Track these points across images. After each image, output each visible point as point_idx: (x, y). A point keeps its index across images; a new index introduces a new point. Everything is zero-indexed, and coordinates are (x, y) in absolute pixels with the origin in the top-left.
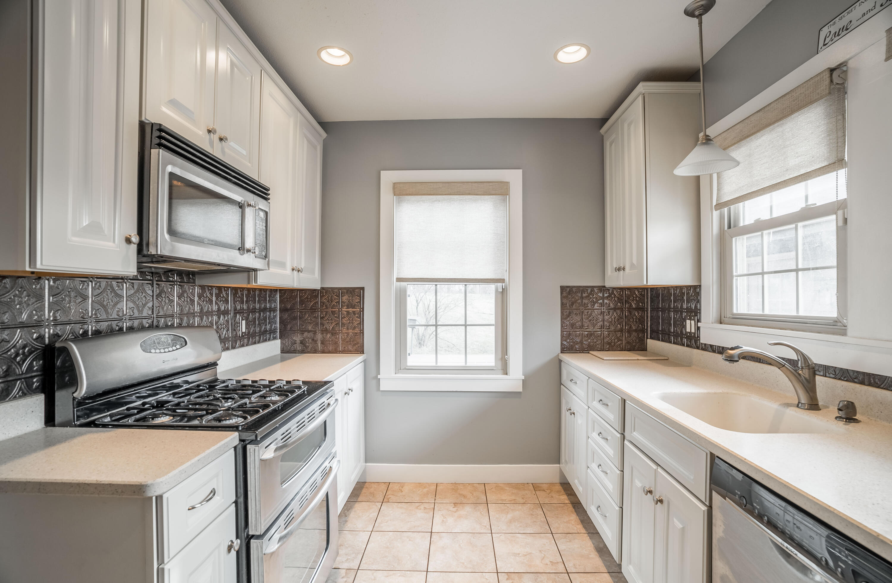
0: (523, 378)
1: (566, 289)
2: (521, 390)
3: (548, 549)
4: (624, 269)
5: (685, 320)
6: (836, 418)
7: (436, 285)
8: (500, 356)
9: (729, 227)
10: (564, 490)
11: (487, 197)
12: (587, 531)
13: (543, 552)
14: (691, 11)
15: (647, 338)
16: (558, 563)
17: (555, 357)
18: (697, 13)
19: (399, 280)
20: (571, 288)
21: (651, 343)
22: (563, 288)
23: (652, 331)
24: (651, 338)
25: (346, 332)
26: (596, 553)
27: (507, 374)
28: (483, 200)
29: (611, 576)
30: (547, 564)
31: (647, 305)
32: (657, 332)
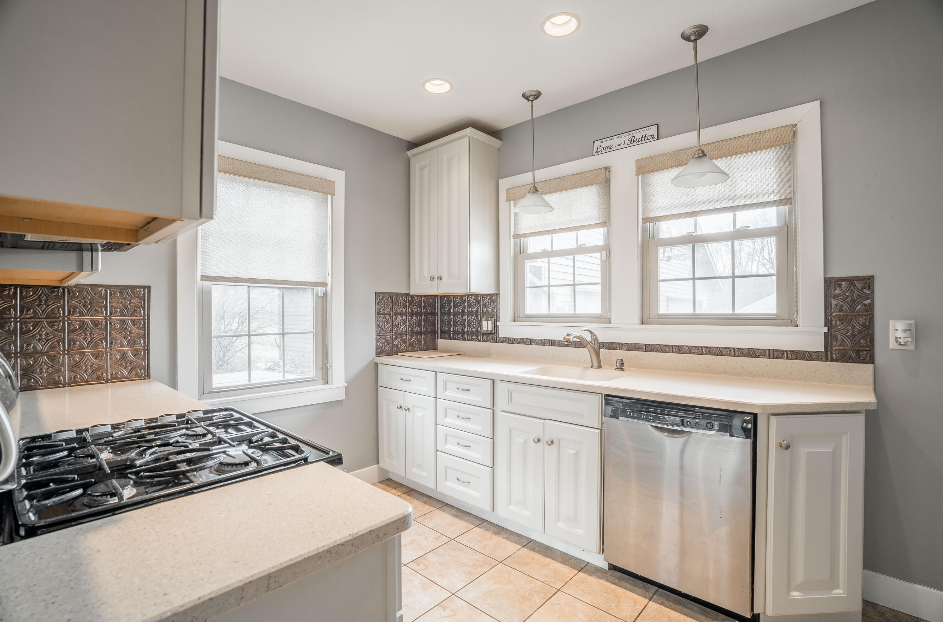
0: (346, 385)
1: (380, 295)
2: (343, 398)
3: (423, 531)
4: (440, 278)
5: (481, 321)
6: (615, 369)
7: (249, 287)
8: (320, 365)
9: (520, 253)
10: (388, 486)
11: (310, 192)
12: (435, 508)
13: (422, 535)
14: (527, 96)
15: (438, 339)
16: (439, 536)
17: (372, 360)
18: (530, 98)
19: (205, 278)
20: (384, 294)
21: (441, 342)
22: (378, 294)
23: (443, 332)
24: (441, 338)
25: (119, 350)
26: (457, 519)
27: (327, 383)
28: (306, 195)
29: (480, 528)
30: (433, 541)
31: (438, 310)
32: (449, 333)
